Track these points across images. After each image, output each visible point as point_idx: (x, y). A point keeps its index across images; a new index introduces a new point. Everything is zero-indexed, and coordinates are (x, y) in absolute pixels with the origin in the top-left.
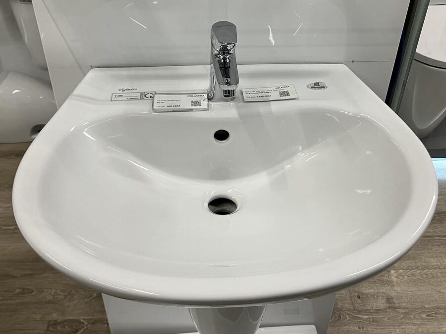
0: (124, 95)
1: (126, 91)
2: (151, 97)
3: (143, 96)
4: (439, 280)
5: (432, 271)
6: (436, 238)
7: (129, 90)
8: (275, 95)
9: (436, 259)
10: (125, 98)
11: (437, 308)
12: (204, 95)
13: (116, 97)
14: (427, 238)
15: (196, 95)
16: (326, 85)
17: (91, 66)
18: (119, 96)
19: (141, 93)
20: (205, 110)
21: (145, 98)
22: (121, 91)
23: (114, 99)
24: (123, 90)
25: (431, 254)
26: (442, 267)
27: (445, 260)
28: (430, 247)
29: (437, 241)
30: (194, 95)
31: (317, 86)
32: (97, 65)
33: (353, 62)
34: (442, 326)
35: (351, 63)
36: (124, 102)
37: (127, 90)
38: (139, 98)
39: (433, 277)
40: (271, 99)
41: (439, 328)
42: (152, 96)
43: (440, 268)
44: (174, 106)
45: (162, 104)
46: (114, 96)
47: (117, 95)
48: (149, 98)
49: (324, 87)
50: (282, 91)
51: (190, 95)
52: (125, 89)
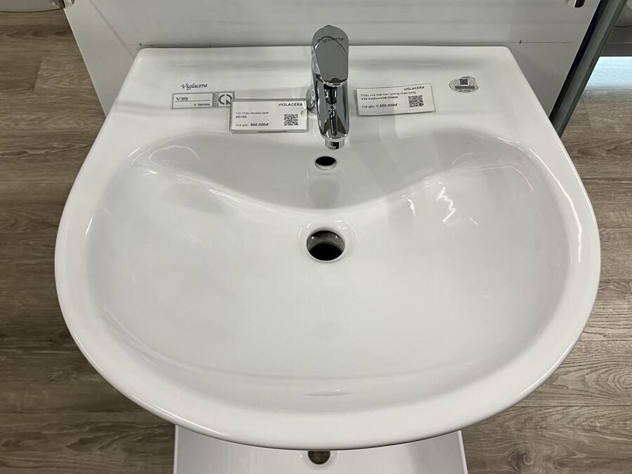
0: (190, 97)
1: (193, 90)
2: (227, 102)
3: (217, 100)
4: (616, 243)
5: (608, 230)
6: (624, 182)
7: (196, 87)
8: (402, 103)
9: (617, 213)
10: (192, 104)
11: (606, 282)
12: (302, 102)
13: (179, 102)
14: (611, 182)
15: (291, 102)
16: (478, 83)
17: (141, 45)
18: (183, 99)
19: (214, 94)
20: (302, 131)
21: (220, 105)
22: (185, 90)
23: (176, 104)
24: (189, 87)
25: (613, 206)
26: (623, 225)
27: (630, 215)
28: (613, 195)
29: (624, 186)
30: (287, 103)
31: (464, 85)
33: (520, 42)
34: (607, 307)
36: (191, 111)
38: (211, 106)
39: (609, 239)
40: (396, 110)
41: (603, 309)
42: (229, 99)
43: (621, 227)
44: (260, 125)
45: (243, 121)
46: (175, 100)
47: (178, 96)
48: (225, 105)
49: (474, 87)
50: (413, 95)
51: (282, 102)
52: (190, 84)
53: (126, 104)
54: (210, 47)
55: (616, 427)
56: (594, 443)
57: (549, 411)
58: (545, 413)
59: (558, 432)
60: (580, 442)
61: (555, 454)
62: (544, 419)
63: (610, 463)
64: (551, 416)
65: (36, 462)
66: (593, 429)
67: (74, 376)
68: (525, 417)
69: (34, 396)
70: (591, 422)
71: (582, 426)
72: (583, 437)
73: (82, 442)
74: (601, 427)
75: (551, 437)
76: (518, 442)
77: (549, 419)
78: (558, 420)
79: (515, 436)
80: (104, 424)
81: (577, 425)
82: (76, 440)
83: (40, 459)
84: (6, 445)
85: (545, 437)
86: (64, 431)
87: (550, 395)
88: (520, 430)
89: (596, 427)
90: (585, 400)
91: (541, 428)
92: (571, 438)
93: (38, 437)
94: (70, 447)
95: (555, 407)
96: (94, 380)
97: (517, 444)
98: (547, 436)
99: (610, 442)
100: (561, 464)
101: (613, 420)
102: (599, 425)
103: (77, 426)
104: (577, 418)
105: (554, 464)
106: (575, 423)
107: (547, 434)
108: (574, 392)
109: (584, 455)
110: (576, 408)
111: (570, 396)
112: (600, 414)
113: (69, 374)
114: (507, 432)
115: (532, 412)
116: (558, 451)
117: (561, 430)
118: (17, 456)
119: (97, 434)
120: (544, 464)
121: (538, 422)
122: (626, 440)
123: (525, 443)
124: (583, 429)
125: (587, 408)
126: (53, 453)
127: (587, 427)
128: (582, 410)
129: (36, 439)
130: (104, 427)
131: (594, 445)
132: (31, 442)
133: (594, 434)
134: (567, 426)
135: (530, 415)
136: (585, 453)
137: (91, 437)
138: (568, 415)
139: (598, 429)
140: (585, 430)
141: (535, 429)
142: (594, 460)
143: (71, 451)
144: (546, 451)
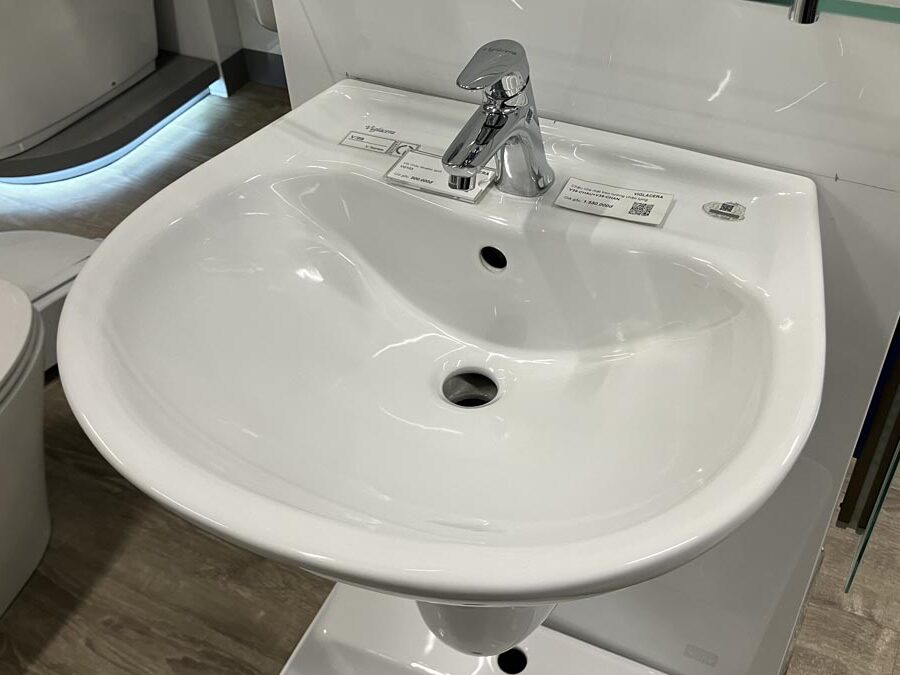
0: (366, 138)
1: (376, 133)
3: (394, 148)
7: (382, 131)
8: (621, 208)
10: (363, 145)
12: (491, 172)
13: (351, 140)
16: (746, 213)
17: (347, 75)
18: (358, 138)
19: (395, 142)
20: (470, 200)
21: (395, 153)
22: (369, 129)
23: (348, 141)
24: (373, 129)
31: (726, 211)
32: (358, 73)
33: (837, 179)
35: (829, 181)
36: (359, 150)
37: (378, 130)
38: (384, 151)
40: (607, 212)
44: (423, 180)
45: (405, 171)
46: (350, 136)
47: (355, 135)
49: (737, 217)
50: (643, 202)
52: (376, 127)
53: (290, 123)
54: (421, 92)
65: (123, 659)
67: (224, 579)
69: (168, 582)
73: (186, 661)
80: (222, 653)
82: (179, 656)
83: (131, 660)
84: (106, 624)
86: (174, 640)
93: (144, 631)
94: (169, 661)
96: (242, 594)
103: (192, 640)
113: (219, 573)
118: (109, 642)
119: (208, 662)
126: (148, 659)
129: (141, 632)
130: (221, 656)
132: (131, 634)
137: (198, 661)
143: (167, 666)
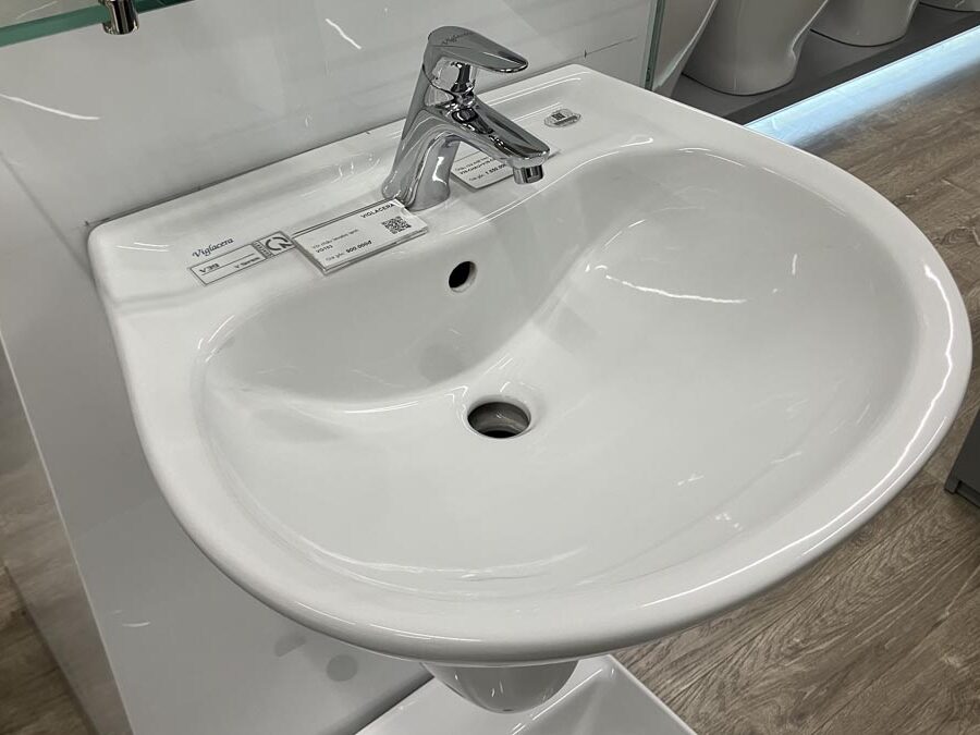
1: (215, 253)
2: (283, 245)
3: (265, 250)
7: (216, 247)
10: (231, 269)
12: (391, 202)
15: (375, 209)
17: (87, 223)
18: (211, 267)
19: (252, 245)
20: (422, 232)
21: (273, 252)
23: (207, 278)
24: (206, 253)
31: (561, 119)
33: (586, 55)
35: (585, 58)
37: (211, 249)
38: (262, 257)
42: (282, 241)
44: (360, 246)
45: (331, 252)
47: (202, 267)
48: (283, 250)
49: (574, 118)
51: (366, 212)
52: (204, 248)
55: (816, 630)
56: (811, 665)
57: (734, 661)
58: (732, 668)
59: (764, 680)
60: (796, 674)
61: (783, 710)
62: (737, 675)
63: (845, 677)
64: (740, 666)
66: (797, 650)
68: (715, 687)
70: (788, 642)
71: (782, 654)
72: (794, 666)
74: (802, 642)
75: (762, 691)
76: (732, 724)
77: (741, 672)
78: (753, 665)
79: (724, 720)
81: (777, 657)
85: (757, 696)
87: (719, 642)
88: (722, 709)
89: (797, 644)
90: (760, 621)
91: (743, 688)
92: (784, 676)
95: (736, 652)
97: (734, 728)
98: (757, 693)
99: (827, 652)
100: (799, 717)
101: (807, 625)
102: (798, 641)
104: (769, 650)
105: (792, 721)
106: (772, 656)
107: (755, 690)
108: (742, 620)
109: (814, 687)
110: (759, 637)
111: (742, 627)
112: (788, 627)
114: (710, 722)
115: (717, 677)
116: (784, 703)
117: (765, 675)
120: (781, 730)
121: (734, 683)
122: (836, 638)
123: (742, 720)
124: (786, 657)
125: (771, 630)
127: (789, 652)
128: (767, 635)
131: (814, 668)
133: (803, 653)
134: (767, 666)
135: (718, 682)
136: (811, 684)
138: (757, 652)
139: (802, 646)
140: (791, 657)
141: (737, 694)
142: (828, 685)
144: (769, 712)
